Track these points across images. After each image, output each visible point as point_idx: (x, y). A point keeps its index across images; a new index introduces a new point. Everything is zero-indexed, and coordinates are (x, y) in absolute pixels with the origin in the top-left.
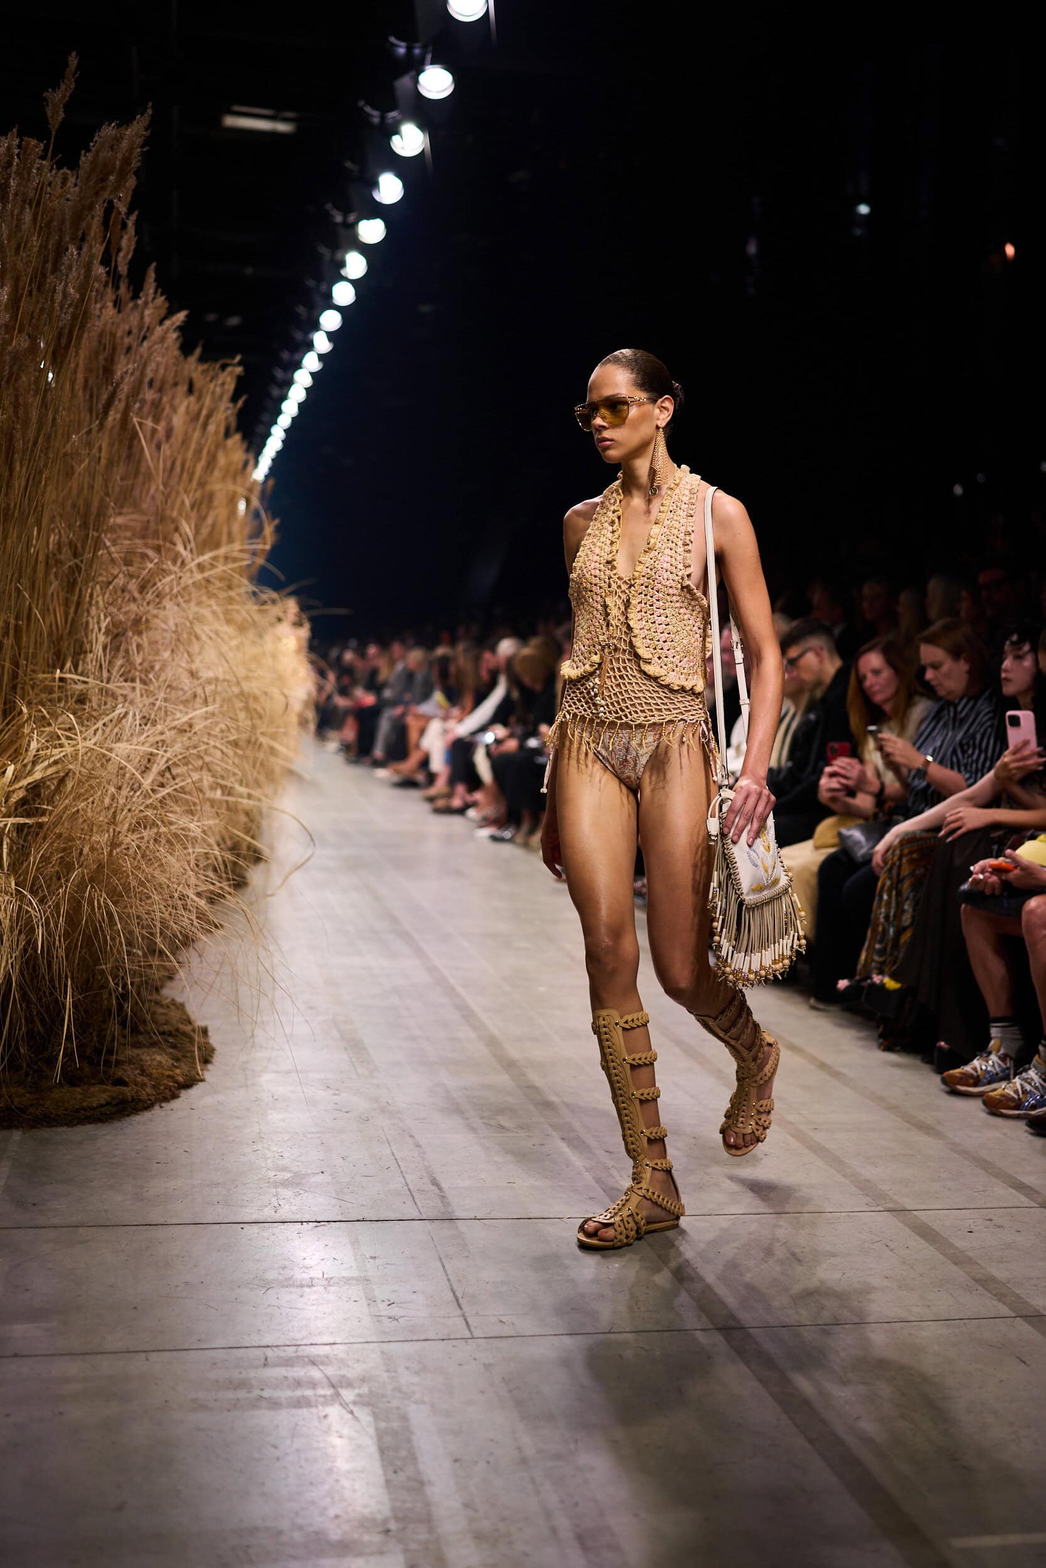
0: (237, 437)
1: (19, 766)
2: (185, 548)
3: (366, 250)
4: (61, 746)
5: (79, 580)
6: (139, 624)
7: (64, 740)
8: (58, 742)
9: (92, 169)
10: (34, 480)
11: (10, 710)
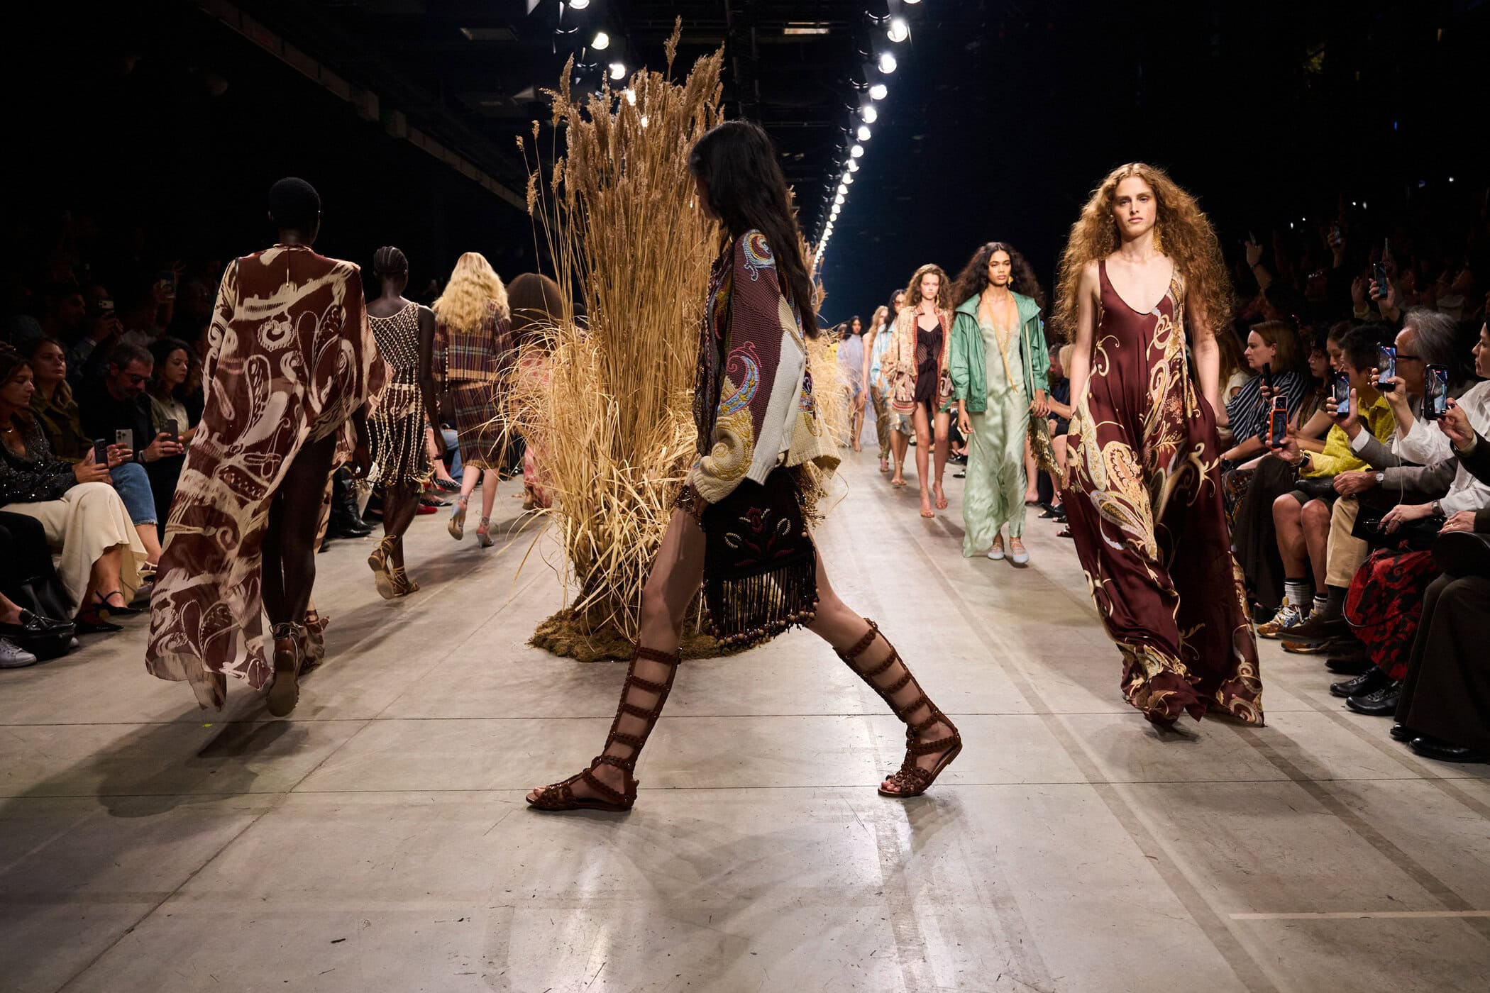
1: (669, 447)
3: (876, 104)
9: (694, 85)
10: (669, 275)
11: (663, 414)
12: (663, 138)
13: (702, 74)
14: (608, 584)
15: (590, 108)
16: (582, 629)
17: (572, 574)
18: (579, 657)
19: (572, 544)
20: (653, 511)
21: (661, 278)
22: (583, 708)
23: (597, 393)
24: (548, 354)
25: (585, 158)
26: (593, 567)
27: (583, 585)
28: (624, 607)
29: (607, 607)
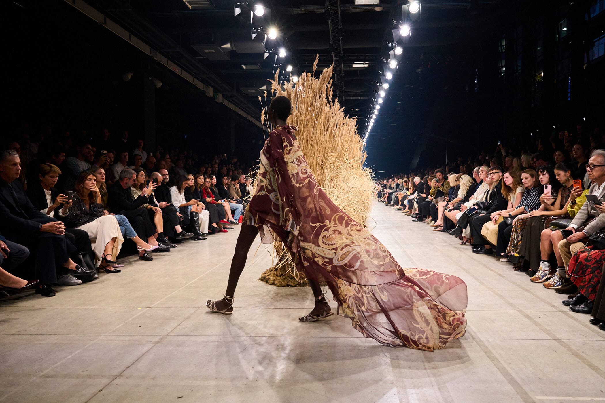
0: (358, 134)
2: (346, 159)
5: (323, 167)
6: (337, 176)
9: (322, 78)
10: (312, 146)
12: (311, 97)
13: (325, 75)
14: (288, 258)
15: (285, 87)
16: (278, 274)
17: (275, 254)
18: (277, 285)
21: (309, 146)
22: (278, 305)
26: (283, 252)
27: (279, 258)
28: (294, 267)
29: (288, 267)
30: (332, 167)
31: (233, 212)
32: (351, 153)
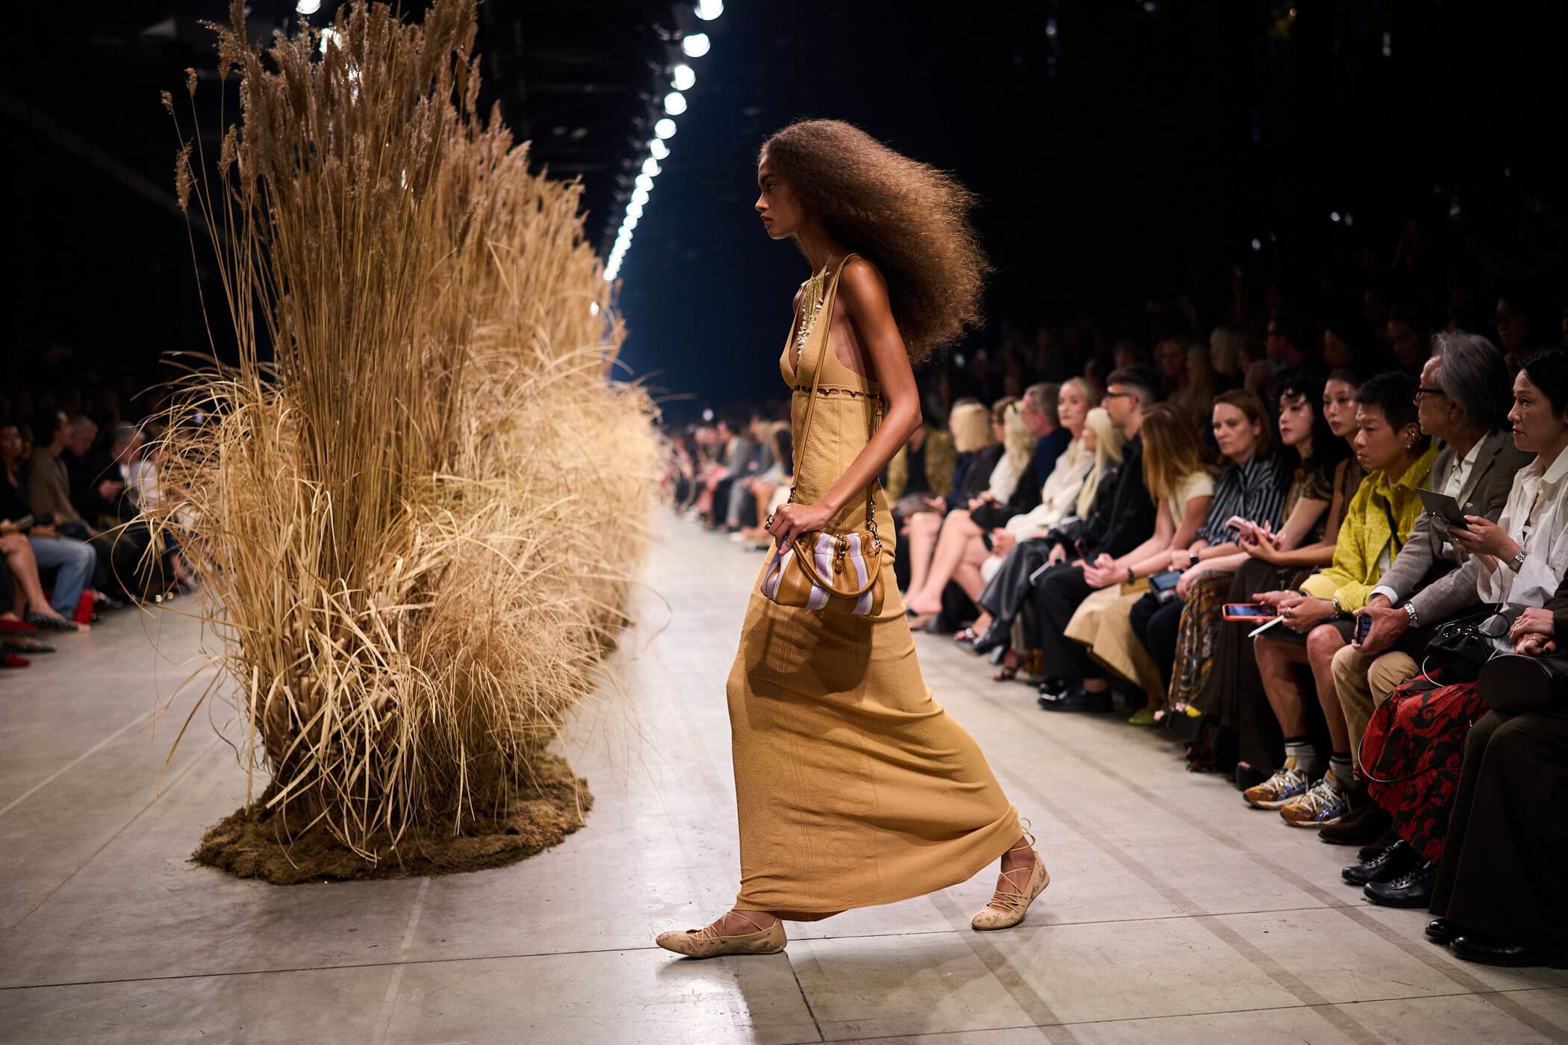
0: (585, 245)
1: (407, 559)
2: (543, 352)
3: (693, 63)
4: (443, 539)
5: (450, 389)
6: (506, 424)
7: (445, 535)
8: (440, 537)
9: (437, 25)
10: (404, 305)
11: (396, 510)
12: (391, 102)
13: (447, 10)
14: (317, 766)
15: (277, 53)
16: (276, 834)
17: (262, 750)
18: (273, 879)
19: (260, 706)
20: (384, 654)
22: (284, 955)
23: (296, 480)
24: (217, 420)
25: (272, 128)
26: (293, 741)
27: (276, 768)
28: (342, 800)
29: (317, 801)
30: (486, 387)
31: (49, 575)
32: (563, 326)
